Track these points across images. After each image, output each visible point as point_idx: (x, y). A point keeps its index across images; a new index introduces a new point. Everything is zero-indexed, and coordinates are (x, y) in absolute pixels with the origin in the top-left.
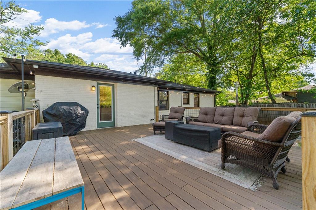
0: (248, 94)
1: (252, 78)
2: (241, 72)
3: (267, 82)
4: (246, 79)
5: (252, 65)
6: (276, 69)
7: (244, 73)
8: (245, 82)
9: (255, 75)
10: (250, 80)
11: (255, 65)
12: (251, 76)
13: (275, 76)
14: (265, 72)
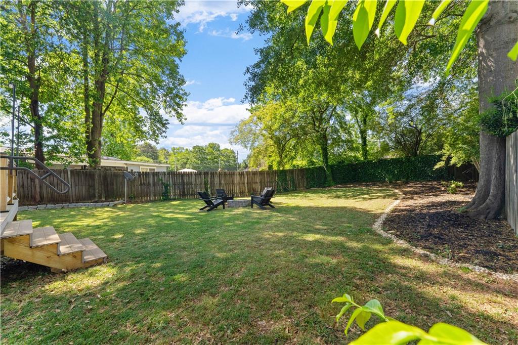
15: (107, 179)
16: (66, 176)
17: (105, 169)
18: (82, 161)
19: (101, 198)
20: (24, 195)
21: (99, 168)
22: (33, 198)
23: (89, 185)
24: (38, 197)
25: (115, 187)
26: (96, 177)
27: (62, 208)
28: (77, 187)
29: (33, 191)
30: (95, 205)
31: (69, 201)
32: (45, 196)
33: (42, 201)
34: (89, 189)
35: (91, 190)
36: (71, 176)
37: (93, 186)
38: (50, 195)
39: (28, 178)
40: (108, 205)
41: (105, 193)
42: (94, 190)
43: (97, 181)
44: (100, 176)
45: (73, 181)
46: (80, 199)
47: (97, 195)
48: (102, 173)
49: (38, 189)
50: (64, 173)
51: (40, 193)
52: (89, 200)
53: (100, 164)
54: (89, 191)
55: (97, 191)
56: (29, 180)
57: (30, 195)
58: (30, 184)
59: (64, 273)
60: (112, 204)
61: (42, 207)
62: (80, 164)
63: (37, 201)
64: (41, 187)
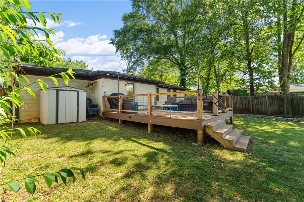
0: (207, 91)
1: (209, 80)
2: (203, 76)
3: (217, 83)
4: (205, 81)
5: (209, 71)
6: (223, 76)
7: (204, 77)
8: (205, 83)
9: (211, 78)
10: (208, 82)
11: (211, 71)
12: (208, 79)
13: (222, 80)
14: (216, 77)
15: (294, 102)
16: (265, 99)
17: (293, 94)
18: (275, 90)
19: (289, 115)
20: (246, 109)
21: (288, 94)
22: (250, 111)
23: (280, 106)
24: (251, 110)
25: (301, 108)
26: (285, 100)
27: (262, 117)
28: (272, 106)
29: (249, 107)
30: (282, 119)
31: (267, 114)
32: (255, 110)
33: (253, 113)
34: (280, 108)
35: (281, 109)
36: (268, 100)
37: (283, 106)
38: (257, 110)
39: (247, 100)
40: (292, 120)
41: (292, 111)
42: (284, 108)
43: (286, 103)
44: (288, 99)
45: (269, 102)
46: (274, 114)
47: (285, 112)
48: (289, 97)
49: (251, 107)
50: (264, 98)
51: (252, 108)
52: (279, 115)
53: (289, 91)
54: (280, 109)
55: (286, 109)
56: (248, 101)
57: (248, 109)
58: (248, 104)
59: (224, 148)
60: (295, 120)
61: (251, 115)
62: (274, 92)
63: (251, 112)
64: (252, 105)
